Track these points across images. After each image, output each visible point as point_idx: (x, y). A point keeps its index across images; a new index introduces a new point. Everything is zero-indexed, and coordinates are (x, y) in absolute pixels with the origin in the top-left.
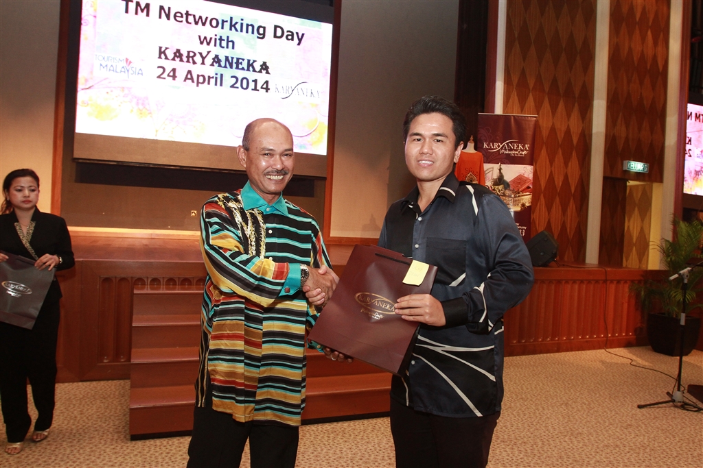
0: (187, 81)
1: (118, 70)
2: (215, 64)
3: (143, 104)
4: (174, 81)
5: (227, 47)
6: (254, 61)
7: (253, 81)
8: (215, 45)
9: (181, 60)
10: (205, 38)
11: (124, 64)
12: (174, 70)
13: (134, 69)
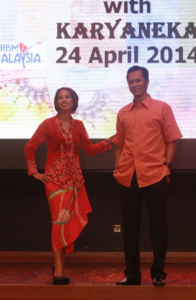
0: (94, 61)
1: (12, 59)
2: (126, 35)
3: (42, 96)
4: (77, 64)
5: (141, 11)
6: (177, 24)
7: (177, 50)
8: (126, 11)
9: (85, 37)
10: (113, 4)
11: (17, 51)
12: (77, 50)
13: (30, 56)
